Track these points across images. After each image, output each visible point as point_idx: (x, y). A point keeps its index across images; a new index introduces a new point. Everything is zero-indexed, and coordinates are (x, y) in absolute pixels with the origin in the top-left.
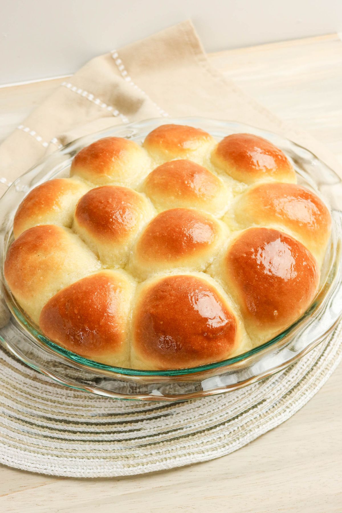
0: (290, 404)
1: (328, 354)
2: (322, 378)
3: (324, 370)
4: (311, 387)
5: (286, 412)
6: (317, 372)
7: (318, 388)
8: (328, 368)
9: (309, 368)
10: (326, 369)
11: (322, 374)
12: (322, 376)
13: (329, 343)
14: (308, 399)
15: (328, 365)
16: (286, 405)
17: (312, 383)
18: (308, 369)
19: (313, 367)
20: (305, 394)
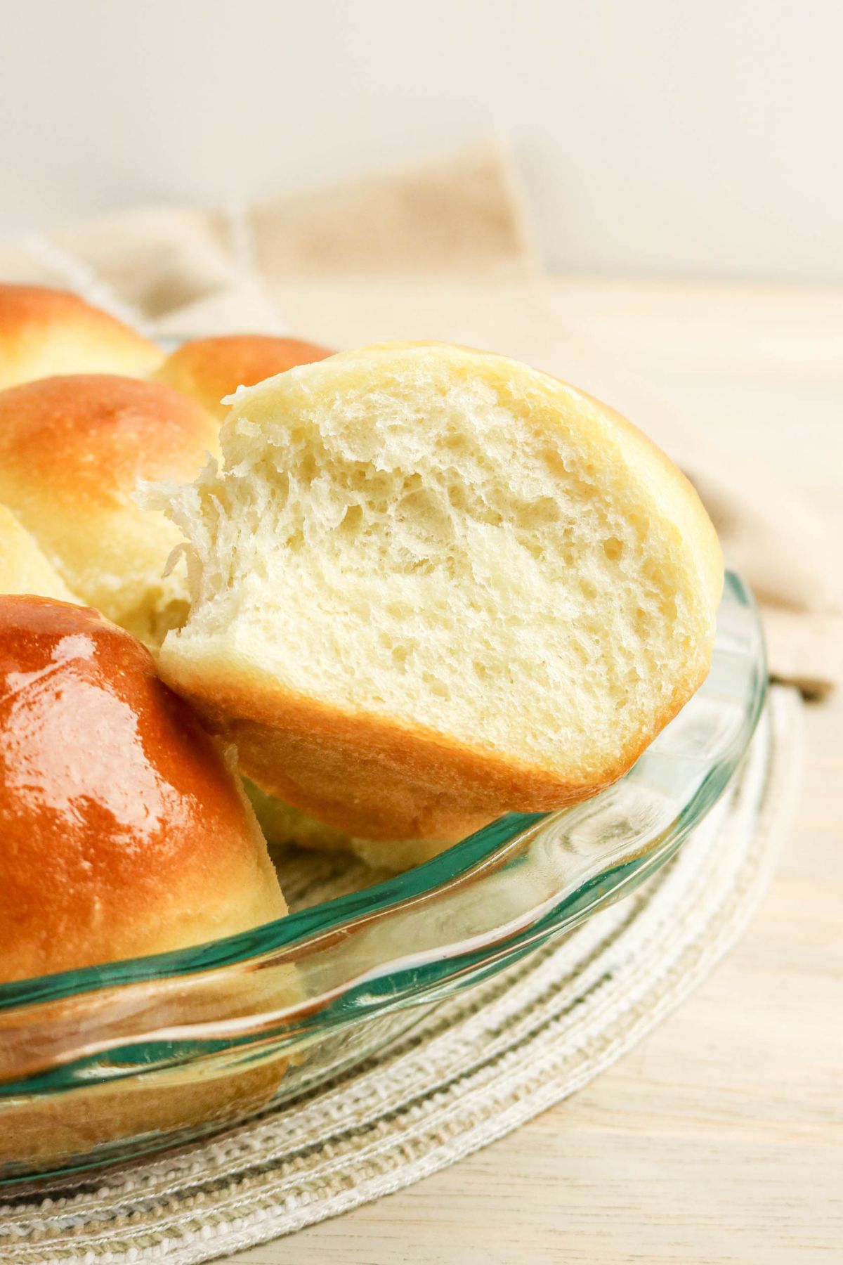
0: (193, 1222)
1: (471, 1090)
2: (395, 1166)
3: (424, 1139)
4: (328, 1184)
5: (157, 1248)
6: (388, 1140)
7: (356, 1196)
8: (445, 1136)
9: (358, 1121)
10: (433, 1137)
11: (402, 1152)
12: (399, 1159)
13: (501, 1055)
14: (288, 1224)
15: (446, 1127)
16: (169, 1220)
17: (336, 1173)
18: (351, 1124)
19: (378, 1120)
20: (282, 1203)
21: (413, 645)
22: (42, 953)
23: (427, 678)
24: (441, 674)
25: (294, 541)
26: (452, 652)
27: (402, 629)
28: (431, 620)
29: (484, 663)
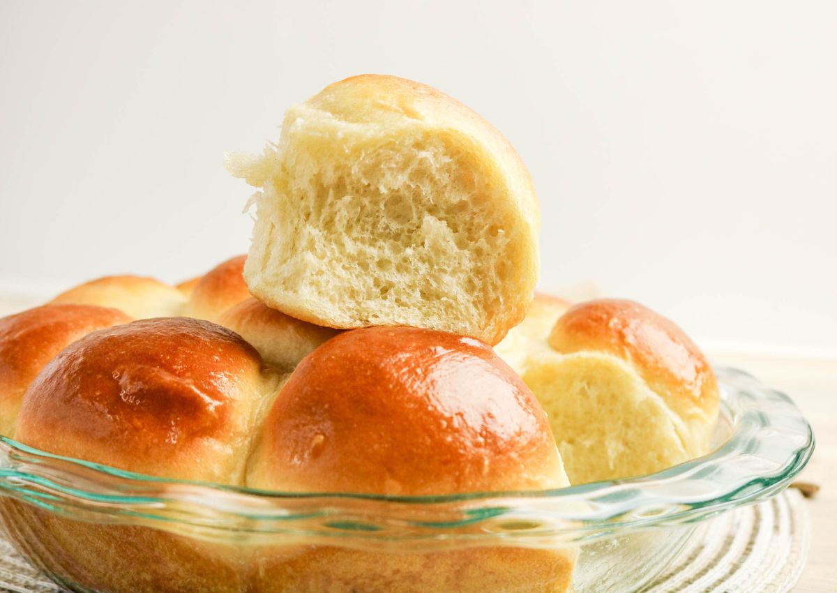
21: (391, 285)
22: (455, 484)
23: (397, 301)
24: (404, 299)
25: (329, 224)
26: (410, 287)
27: (385, 275)
28: (399, 268)
29: (425, 292)
